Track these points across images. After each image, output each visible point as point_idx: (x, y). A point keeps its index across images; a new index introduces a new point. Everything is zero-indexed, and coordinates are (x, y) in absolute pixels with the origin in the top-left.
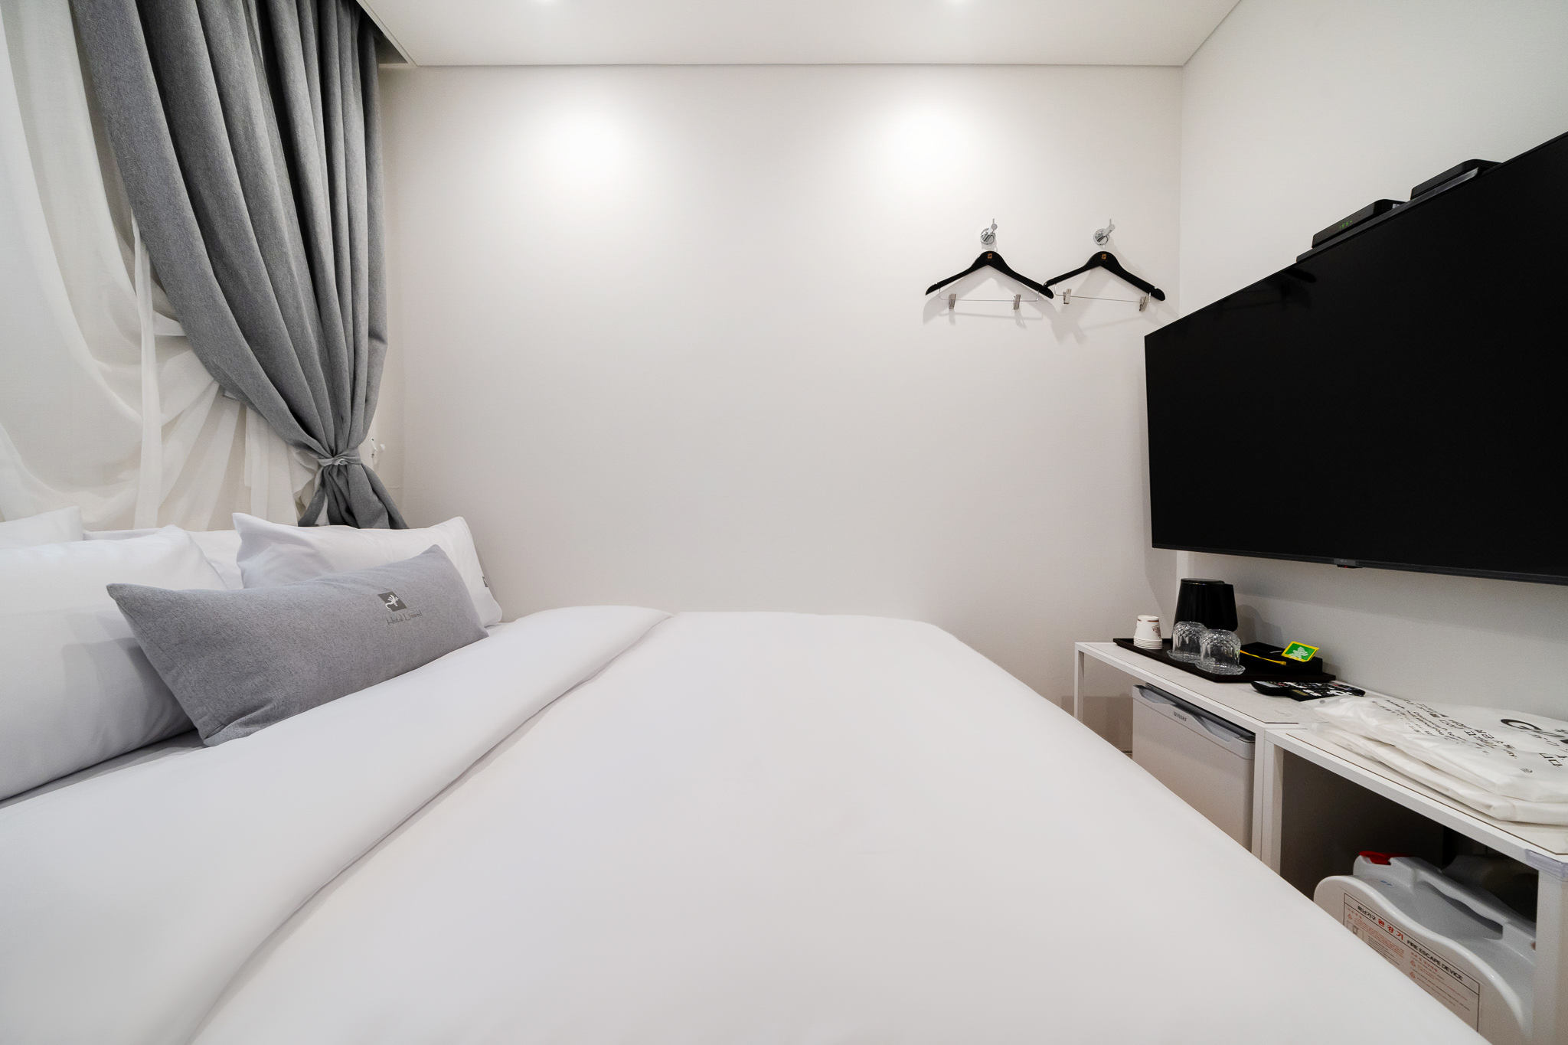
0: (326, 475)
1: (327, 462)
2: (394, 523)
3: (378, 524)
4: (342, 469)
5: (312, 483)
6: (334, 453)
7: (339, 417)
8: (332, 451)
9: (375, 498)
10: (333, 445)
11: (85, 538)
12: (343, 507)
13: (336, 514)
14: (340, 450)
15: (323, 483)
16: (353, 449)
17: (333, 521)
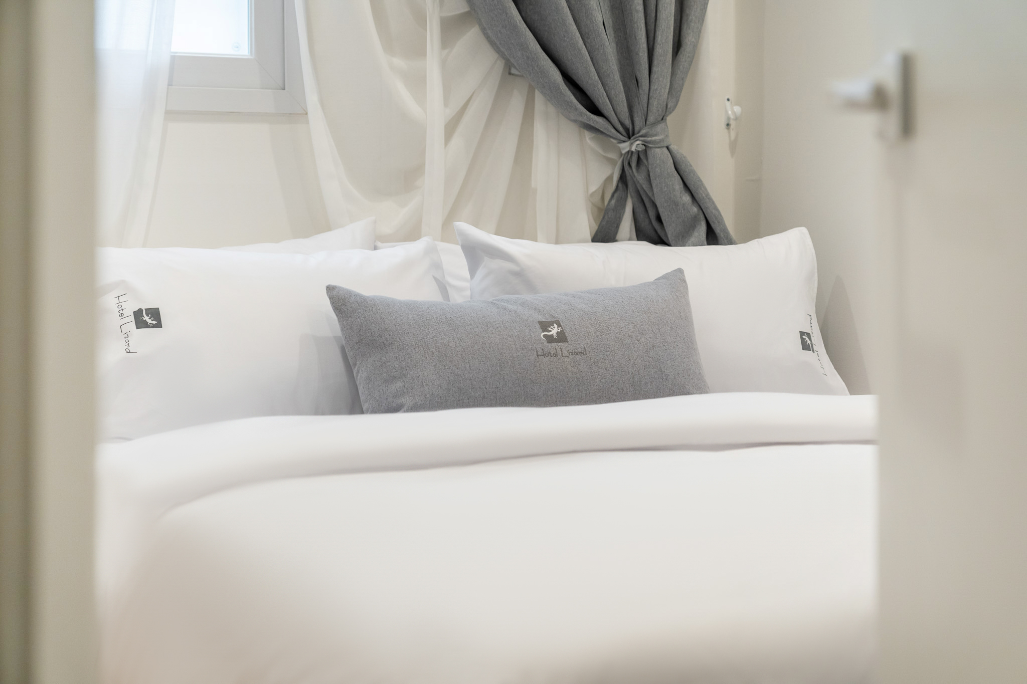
0: (627, 167)
1: (625, 147)
2: (713, 237)
3: (693, 239)
4: (642, 156)
5: (610, 178)
6: (630, 134)
7: (631, 81)
8: (627, 130)
9: (687, 198)
10: (628, 123)
11: (375, 248)
12: (652, 214)
13: (644, 224)
14: (637, 129)
15: (623, 178)
16: (654, 124)
17: (642, 234)
